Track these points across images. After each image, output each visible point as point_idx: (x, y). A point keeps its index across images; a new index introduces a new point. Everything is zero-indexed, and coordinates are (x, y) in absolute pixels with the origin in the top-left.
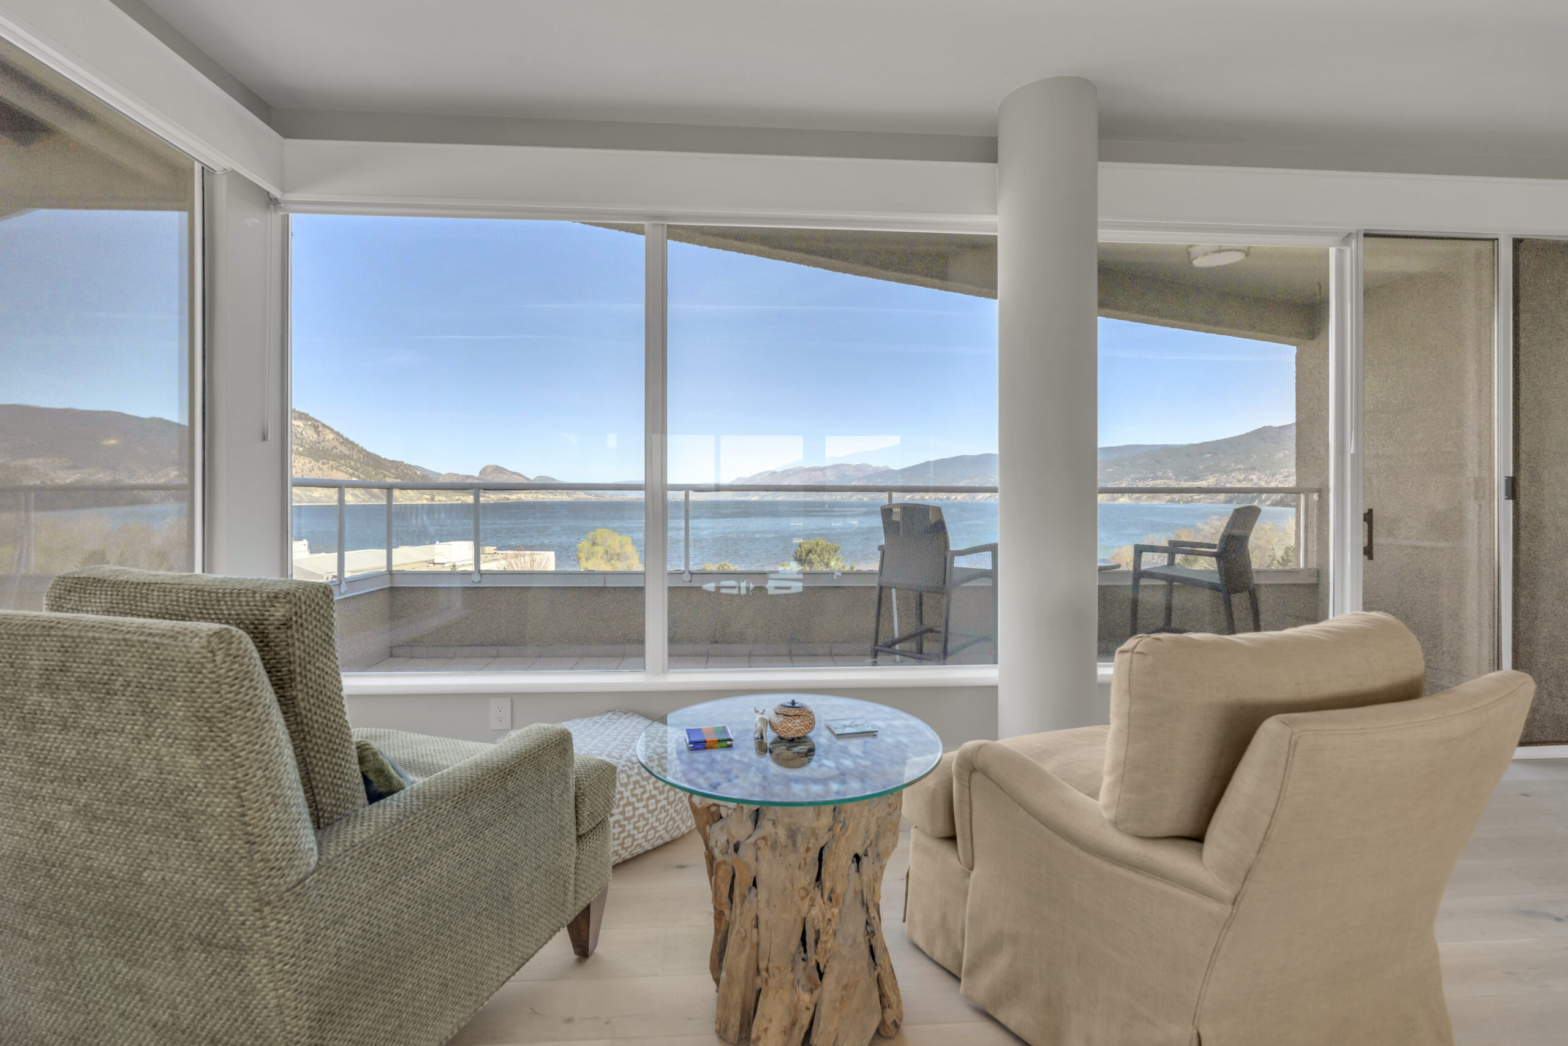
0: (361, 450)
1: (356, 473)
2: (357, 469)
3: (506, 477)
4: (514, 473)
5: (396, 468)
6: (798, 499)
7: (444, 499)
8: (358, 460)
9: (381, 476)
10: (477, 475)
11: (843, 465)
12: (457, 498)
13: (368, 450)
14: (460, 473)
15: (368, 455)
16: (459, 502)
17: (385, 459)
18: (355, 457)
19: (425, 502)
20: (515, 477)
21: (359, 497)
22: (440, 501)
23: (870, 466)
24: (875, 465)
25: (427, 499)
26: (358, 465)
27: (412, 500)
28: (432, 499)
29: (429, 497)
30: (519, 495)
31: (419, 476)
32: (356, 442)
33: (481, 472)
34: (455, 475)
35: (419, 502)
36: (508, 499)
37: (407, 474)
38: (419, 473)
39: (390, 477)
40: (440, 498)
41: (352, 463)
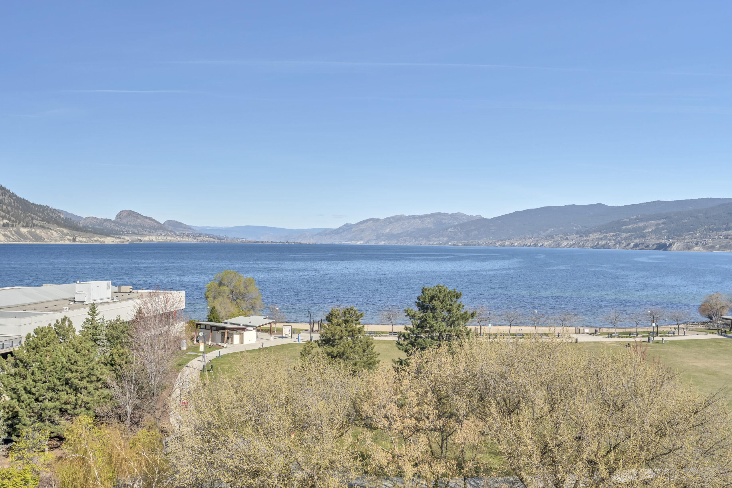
0: (12, 195)
1: (7, 216)
2: (8, 212)
3: (139, 221)
4: (146, 218)
5: (43, 212)
6: (399, 244)
7: (84, 239)
8: (9, 204)
9: (30, 218)
10: (113, 218)
11: (440, 214)
12: (96, 239)
13: (18, 195)
14: (98, 217)
15: (18, 200)
16: (98, 243)
17: (33, 204)
18: (6, 202)
19: (67, 242)
20: (148, 221)
21: (10, 237)
22: (80, 241)
23: (466, 215)
24: (469, 214)
25: (69, 240)
26: (9, 209)
27: (56, 240)
28: (74, 240)
29: (71, 238)
30: (151, 237)
31: (63, 219)
32: (8, 188)
33: (117, 216)
34: (94, 218)
35: (62, 242)
36: (141, 241)
37: (52, 217)
38: (62, 216)
39: (37, 219)
40: (81, 239)
41: (4, 207)
